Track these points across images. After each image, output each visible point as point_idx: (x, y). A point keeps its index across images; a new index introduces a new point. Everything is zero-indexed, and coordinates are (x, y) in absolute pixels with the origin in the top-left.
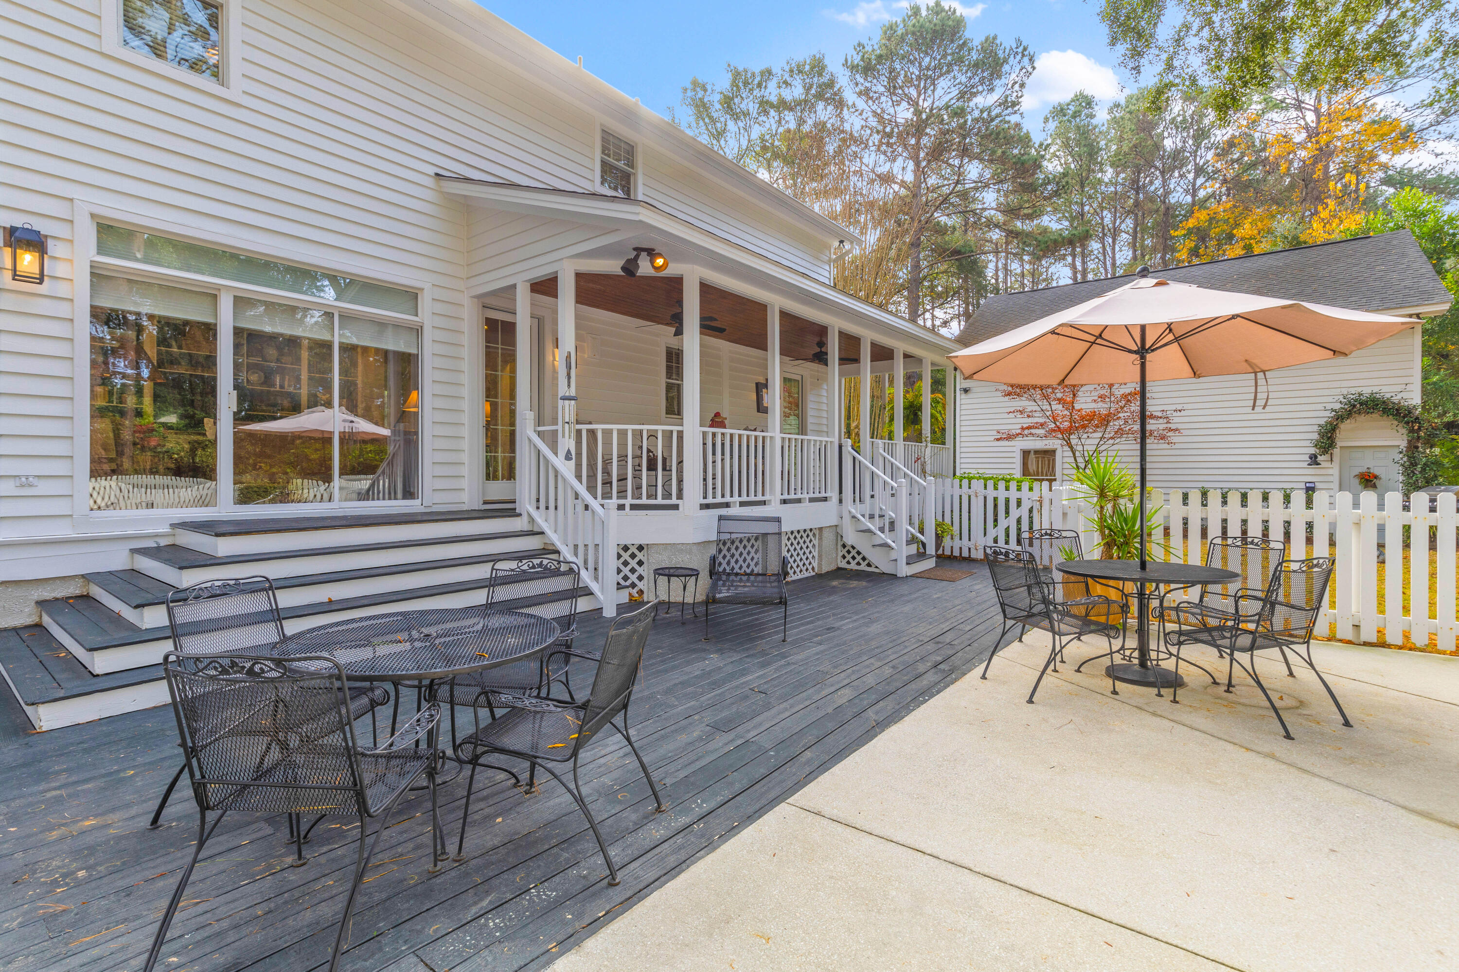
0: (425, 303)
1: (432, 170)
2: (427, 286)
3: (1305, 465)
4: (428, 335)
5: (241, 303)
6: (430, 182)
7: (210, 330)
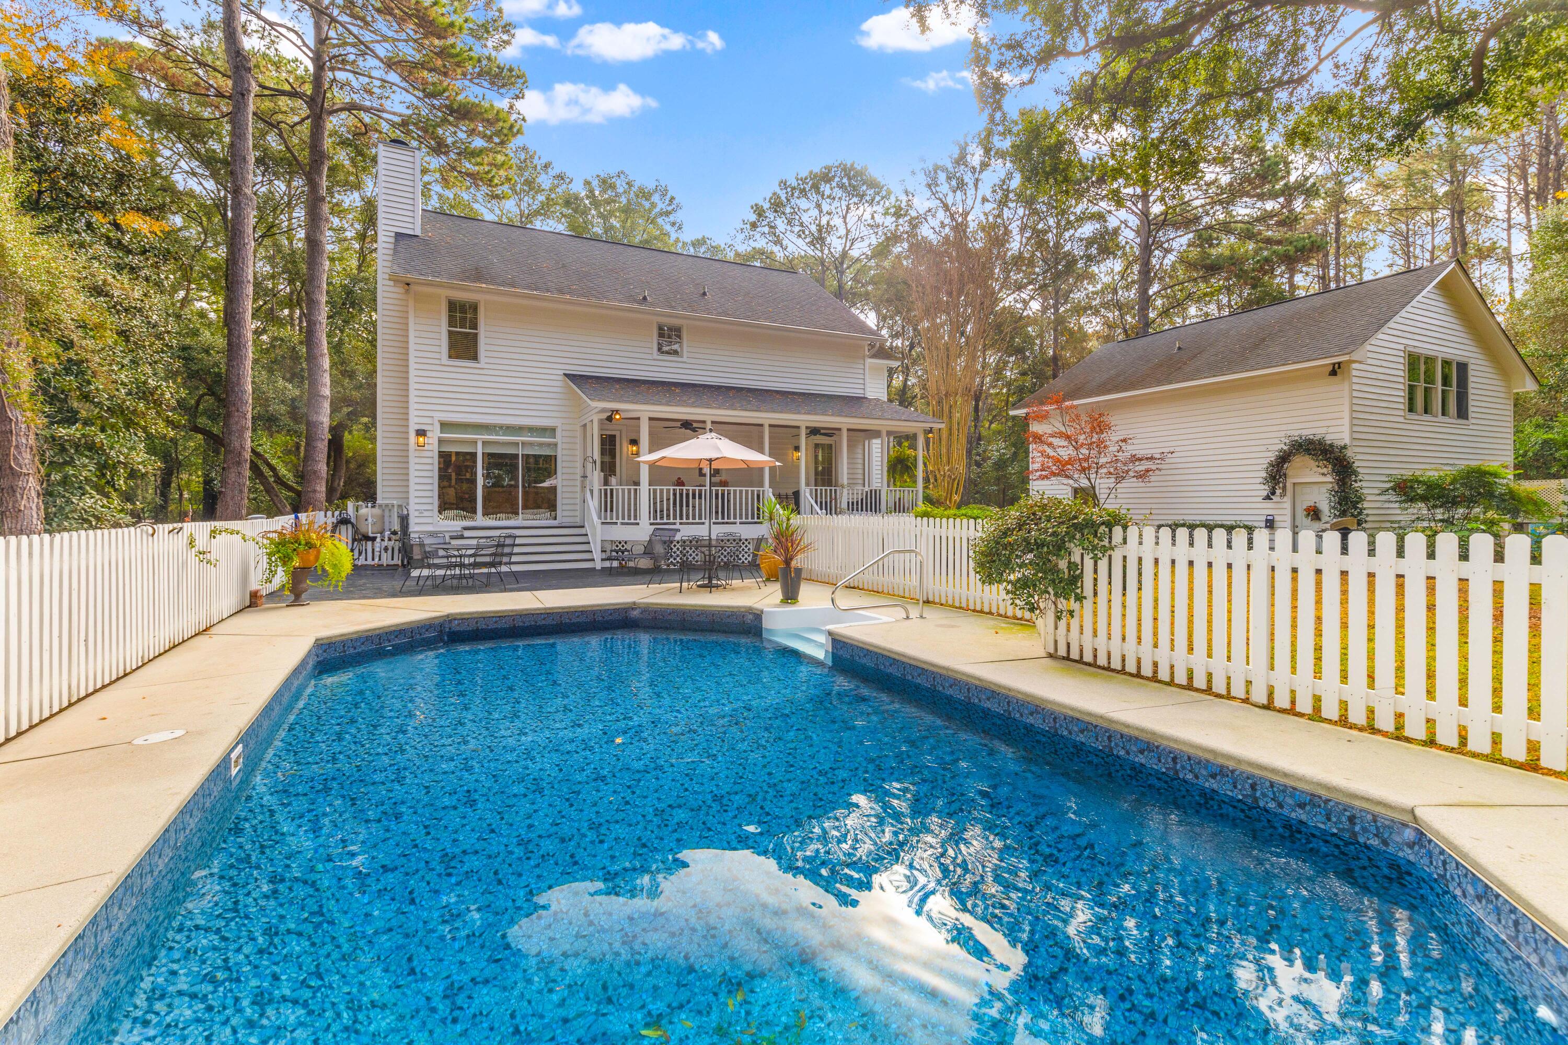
0: (559, 433)
1: (561, 372)
2: (559, 425)
3: (1260, 499)
4: (559, 446)
5: (485, 443)
6: (561, 378)
7: (474, 455)
